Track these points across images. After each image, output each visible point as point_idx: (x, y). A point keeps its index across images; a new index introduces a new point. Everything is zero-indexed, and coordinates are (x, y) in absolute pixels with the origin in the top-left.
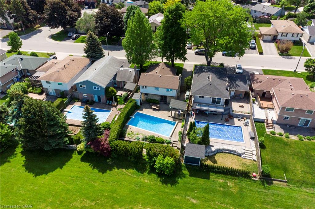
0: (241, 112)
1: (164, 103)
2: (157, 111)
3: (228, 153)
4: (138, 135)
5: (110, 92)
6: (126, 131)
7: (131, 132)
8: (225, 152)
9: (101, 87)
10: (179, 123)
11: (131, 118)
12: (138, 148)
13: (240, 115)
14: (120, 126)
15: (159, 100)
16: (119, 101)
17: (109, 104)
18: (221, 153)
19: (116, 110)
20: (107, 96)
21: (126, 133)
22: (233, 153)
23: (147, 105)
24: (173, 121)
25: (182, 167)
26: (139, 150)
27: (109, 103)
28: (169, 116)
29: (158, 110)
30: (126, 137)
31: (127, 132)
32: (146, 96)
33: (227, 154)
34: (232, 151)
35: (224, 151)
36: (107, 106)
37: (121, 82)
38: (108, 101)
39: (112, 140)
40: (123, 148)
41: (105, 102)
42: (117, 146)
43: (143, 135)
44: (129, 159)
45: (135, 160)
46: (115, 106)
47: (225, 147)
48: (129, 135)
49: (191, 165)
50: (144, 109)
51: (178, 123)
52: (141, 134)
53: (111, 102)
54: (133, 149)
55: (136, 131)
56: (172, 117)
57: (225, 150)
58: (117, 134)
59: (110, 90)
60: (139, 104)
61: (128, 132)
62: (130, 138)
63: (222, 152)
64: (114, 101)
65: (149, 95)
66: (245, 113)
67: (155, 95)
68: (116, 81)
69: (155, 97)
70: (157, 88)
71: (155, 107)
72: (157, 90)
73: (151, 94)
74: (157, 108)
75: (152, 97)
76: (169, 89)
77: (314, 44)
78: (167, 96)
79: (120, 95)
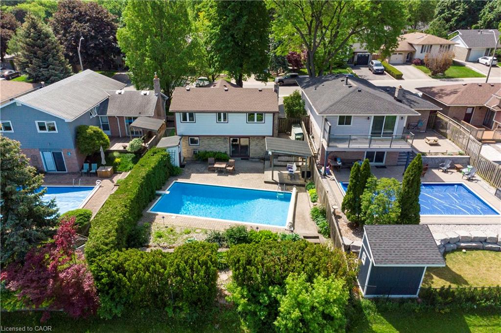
0: (443, 154)
1: (242, 159)
2: (229, 176)
3: (476, 249)
4: (189, 233)
5: (91, 137)
6: (149, 227)
7: (164, 229)
8: (467, 248)
9: (60, 121)
10: (299, 194)
11: (159, 195)
12: (205, 263)
13: (443, 160)
14: (126, 206)
15: (228, 153)
16: (120, 164)
17: (88, 174)
18: (457, 253)
19: (112, 185)
20: (83, 148)
21: (150, 234)
22: (490, 246)
23: (198, 166)
24: (282, 190)
25: (366, 312)
26: (208, 268)
27: (90, 169)
28: (266, 182)
29: (233, 173)
30: (150, 244)
31: (153, 231)
32: (194, 146)
33: (474, 253)
34: (485, 240)
35: (462, 244)
36: (85, 178)
37: (121, 118)
38: (86, 166)
39: (98, 250)
40: (147, 274)
41: (78, 169)
42: (119, 268)
43: (206, 233)
44: (170, 314)
45: (195, 315)
46: (110, 177)
47: (462, 232)
48: (160, 237)
49: (393, 299)
50: (192, 174)
51: (297, 193)
52: (198, 231)
53: (94, 166)
54: (185, 270)
55: (180, 224)
56: (276, 183)
57: (463, 242)
58: (117, 230)
59: (89, 131)
60: (176, 163)
61: (154, 229)
62: (166, 245)
63: (459, 249)
64: (104, 162)
65: (203, 142)
66: (452, 155)
67: (218, 139)
68: (107, 117)
69: (218, 144)
70: (222, 114)
71: (224, 166)
72: (222, 121)
73: (205, 138)
74: (228, 168)
75: (210, 144)
76: (256, 114)
77: (478, 62)
78: (251, 136)
79: (122, 149)
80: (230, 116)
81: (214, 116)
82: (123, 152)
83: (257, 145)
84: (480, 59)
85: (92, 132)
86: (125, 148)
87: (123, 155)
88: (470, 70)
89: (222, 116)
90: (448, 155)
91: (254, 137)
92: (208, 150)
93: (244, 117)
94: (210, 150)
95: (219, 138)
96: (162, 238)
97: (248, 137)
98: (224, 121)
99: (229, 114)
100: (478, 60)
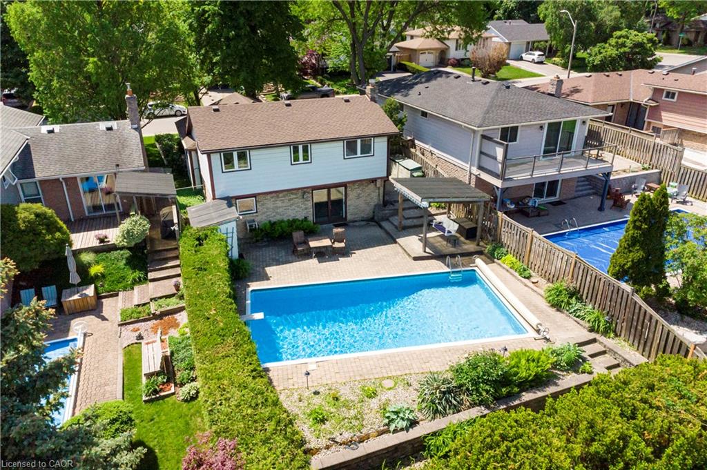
4: (374, 393)
15: (311, 218)
19: (111, 324)
28: (416, 259)
32: (247, 215)
37: (71, 181)
38: (26, 294)
43: (409, 384)
48: (322, 420)
53: (49, 290)
55: (338, 380)
56: (431, 257)
59: (23, 215)
65: (263, 205)
66: (637, 172)
67: (293, 196)
68: (36, 183)
69: (292, 204)
70: (301, 148)
71: (326, 242)
72: (301, 160)
73: (269, 197)
74: (337, 245)
75: (277, 208)
76: (359, 141)
77: (521, 59)
78: (349, 182)
79: (96, 243)
80: (315, 150)
81: (286, 152)
82: (104, 249)
83: (359, 197)
84: (523, 55)
85: (33, 216)
86: (102, 241)
87: (103, 255)
88: (519, 70)
89: (300, 150)
90: (632, 172)
91: (354, 182)
92: (273, 220)
93: (339, 147)
94: (278, 218)
95: (292, 194)
96: (327, 423)
97: (344, 185)
98: (304, 160)
99: (314, 146)
100: (522, 57)
